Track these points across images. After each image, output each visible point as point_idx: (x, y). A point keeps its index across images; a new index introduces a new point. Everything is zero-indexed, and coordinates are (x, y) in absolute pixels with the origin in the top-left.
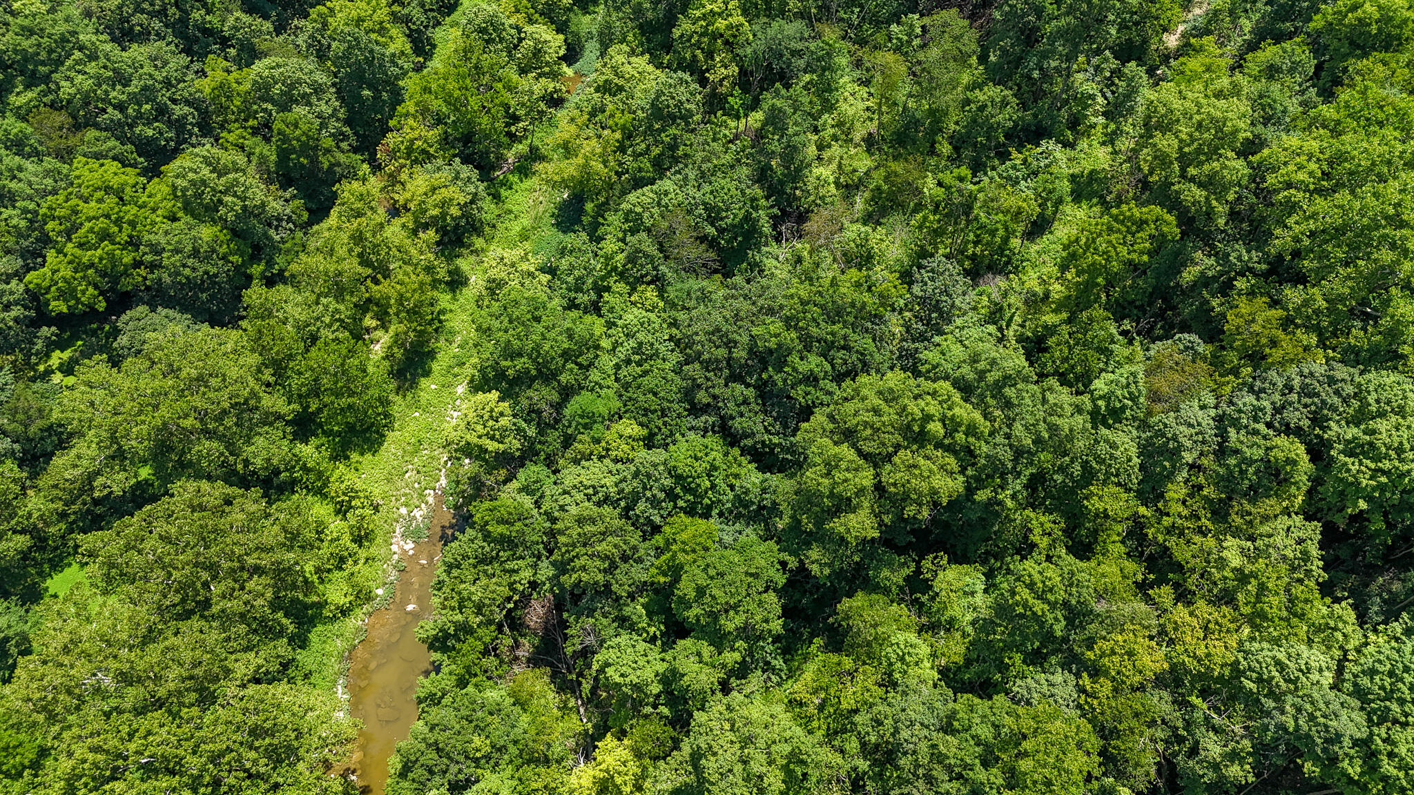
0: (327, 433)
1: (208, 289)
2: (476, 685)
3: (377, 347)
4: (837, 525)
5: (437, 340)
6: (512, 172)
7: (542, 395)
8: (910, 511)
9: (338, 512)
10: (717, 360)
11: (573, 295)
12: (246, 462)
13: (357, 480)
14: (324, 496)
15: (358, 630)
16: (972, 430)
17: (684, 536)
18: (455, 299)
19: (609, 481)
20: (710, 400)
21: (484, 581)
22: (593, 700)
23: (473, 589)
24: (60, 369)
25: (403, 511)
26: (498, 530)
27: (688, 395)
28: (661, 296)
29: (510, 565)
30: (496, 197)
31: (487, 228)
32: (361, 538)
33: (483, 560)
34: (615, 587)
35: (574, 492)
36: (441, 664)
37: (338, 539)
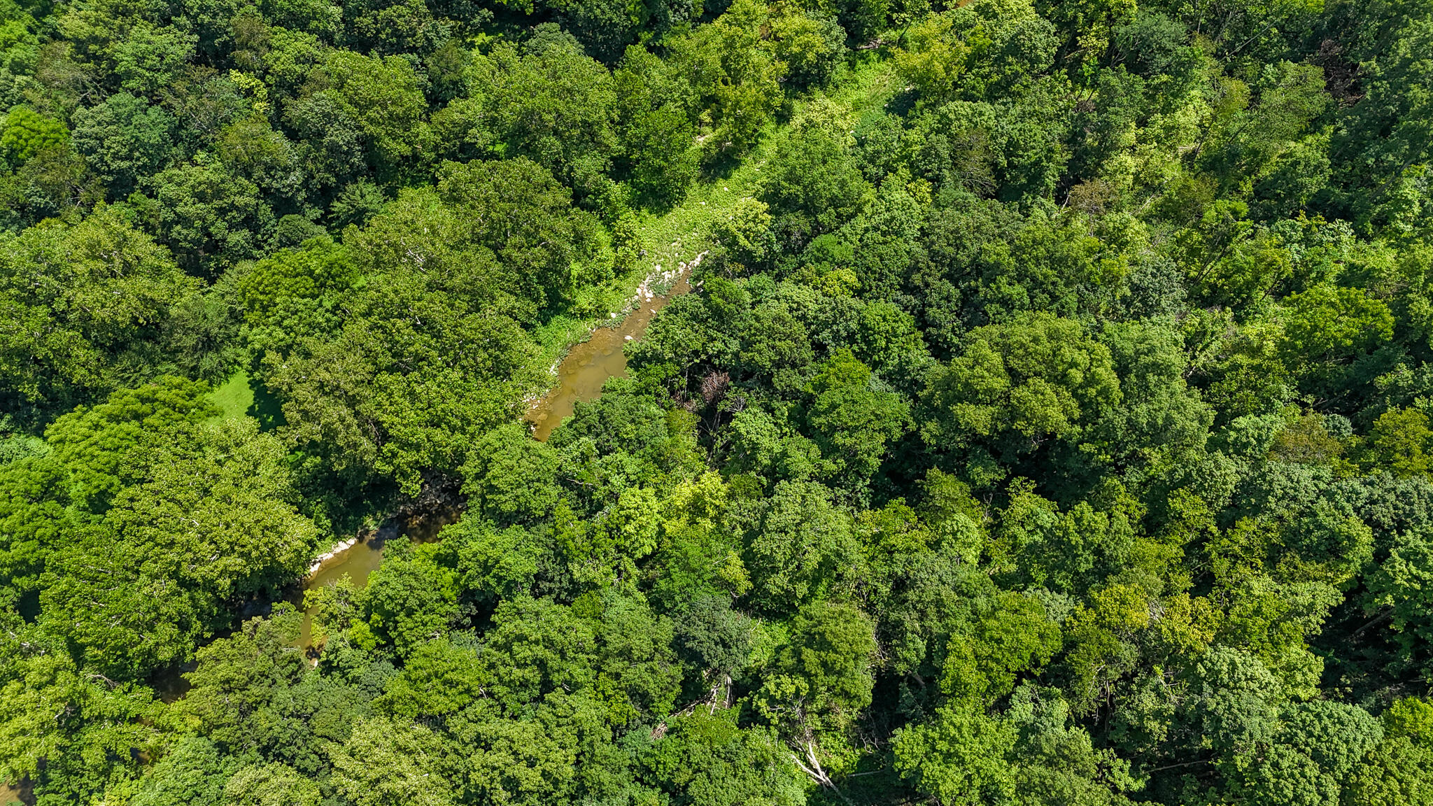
0: (633, 185)
1: (605, 33)
3: (701, 139)
4: (957, 409)
5: (747, 155)
6: (875, 51)
7: (797, 222)
8: (1019, 424)
9: (613, 243)
10: (944, 256)
11: (865, 163)
12: (571, 169)
13: (638, 228)
14: (610, 227)
15: (586, 333)
16: (1105, 392)
17: (843, 365)
18: (776, 130)
19: (813, 307)
20: (922, 285)
24: (480, 47)
25: (658, 268)
26: (716, 300)
27: (907, 273)
28: (932, 193)
30: (852, 65)
31: (831, 86)
32: (620, 271)
33: (694, 317)
34: (775, 380)
35: (782, 301)
37: (604, 261)
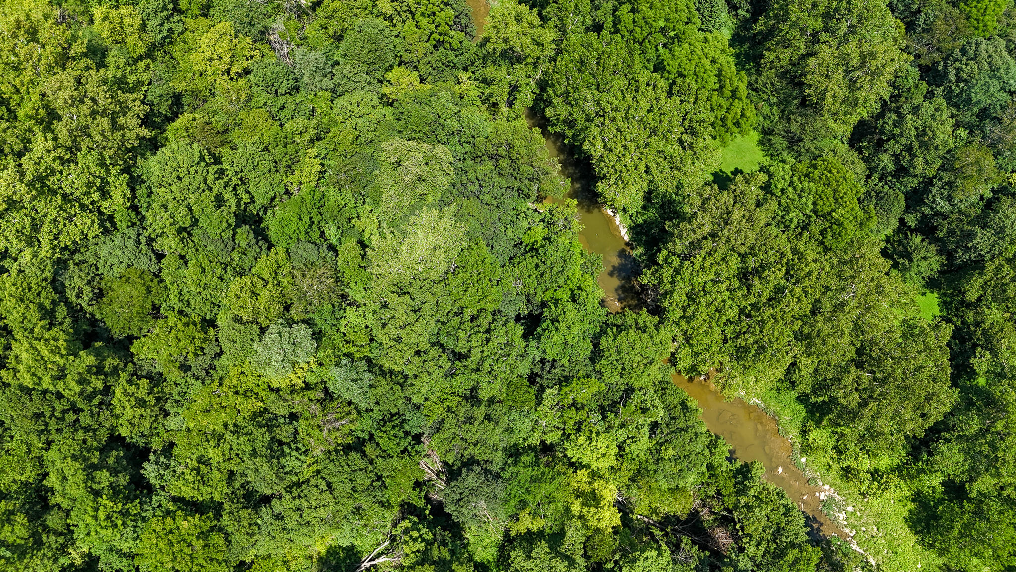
2: (703, 473)
9: (876, 471)
13: (892, 496)
14: (893, 470)
15: (787, 433)
21: (764, 522)
22: (647, 530)
23: (764, 513)
25: (850, 509)
26: (792, 555)
29: (764, 545)
36: (731, 463)
